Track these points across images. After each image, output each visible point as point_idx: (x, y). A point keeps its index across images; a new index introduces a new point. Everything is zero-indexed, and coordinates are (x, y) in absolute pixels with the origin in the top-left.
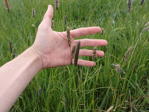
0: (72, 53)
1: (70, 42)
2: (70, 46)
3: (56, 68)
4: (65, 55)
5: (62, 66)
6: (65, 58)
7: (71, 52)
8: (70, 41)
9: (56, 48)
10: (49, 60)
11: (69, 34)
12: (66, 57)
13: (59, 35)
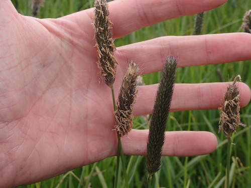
0: (122, 107)
1: (112, 64)
2: (109, 79)
3: (52, 180)
4: (86, 117)
5: (78, 169)
6: (86, 131)
7: (118, 105)
8: (110, 60)
9: (44, 93)
10: (20, 151)
11: (106, 29)
12: (91, 126)
13: (51, 30)
